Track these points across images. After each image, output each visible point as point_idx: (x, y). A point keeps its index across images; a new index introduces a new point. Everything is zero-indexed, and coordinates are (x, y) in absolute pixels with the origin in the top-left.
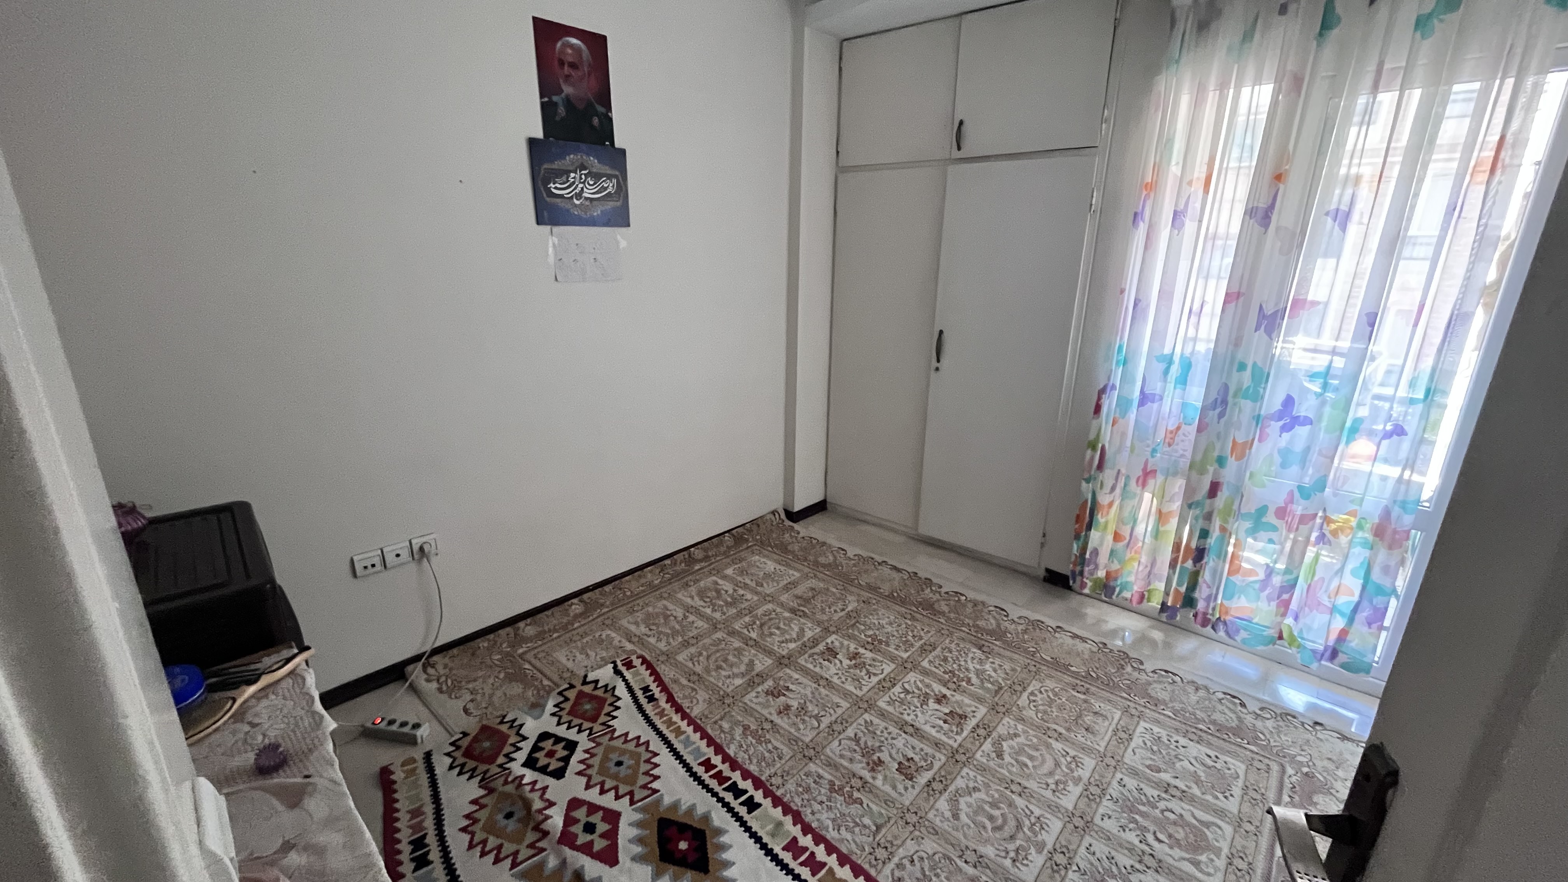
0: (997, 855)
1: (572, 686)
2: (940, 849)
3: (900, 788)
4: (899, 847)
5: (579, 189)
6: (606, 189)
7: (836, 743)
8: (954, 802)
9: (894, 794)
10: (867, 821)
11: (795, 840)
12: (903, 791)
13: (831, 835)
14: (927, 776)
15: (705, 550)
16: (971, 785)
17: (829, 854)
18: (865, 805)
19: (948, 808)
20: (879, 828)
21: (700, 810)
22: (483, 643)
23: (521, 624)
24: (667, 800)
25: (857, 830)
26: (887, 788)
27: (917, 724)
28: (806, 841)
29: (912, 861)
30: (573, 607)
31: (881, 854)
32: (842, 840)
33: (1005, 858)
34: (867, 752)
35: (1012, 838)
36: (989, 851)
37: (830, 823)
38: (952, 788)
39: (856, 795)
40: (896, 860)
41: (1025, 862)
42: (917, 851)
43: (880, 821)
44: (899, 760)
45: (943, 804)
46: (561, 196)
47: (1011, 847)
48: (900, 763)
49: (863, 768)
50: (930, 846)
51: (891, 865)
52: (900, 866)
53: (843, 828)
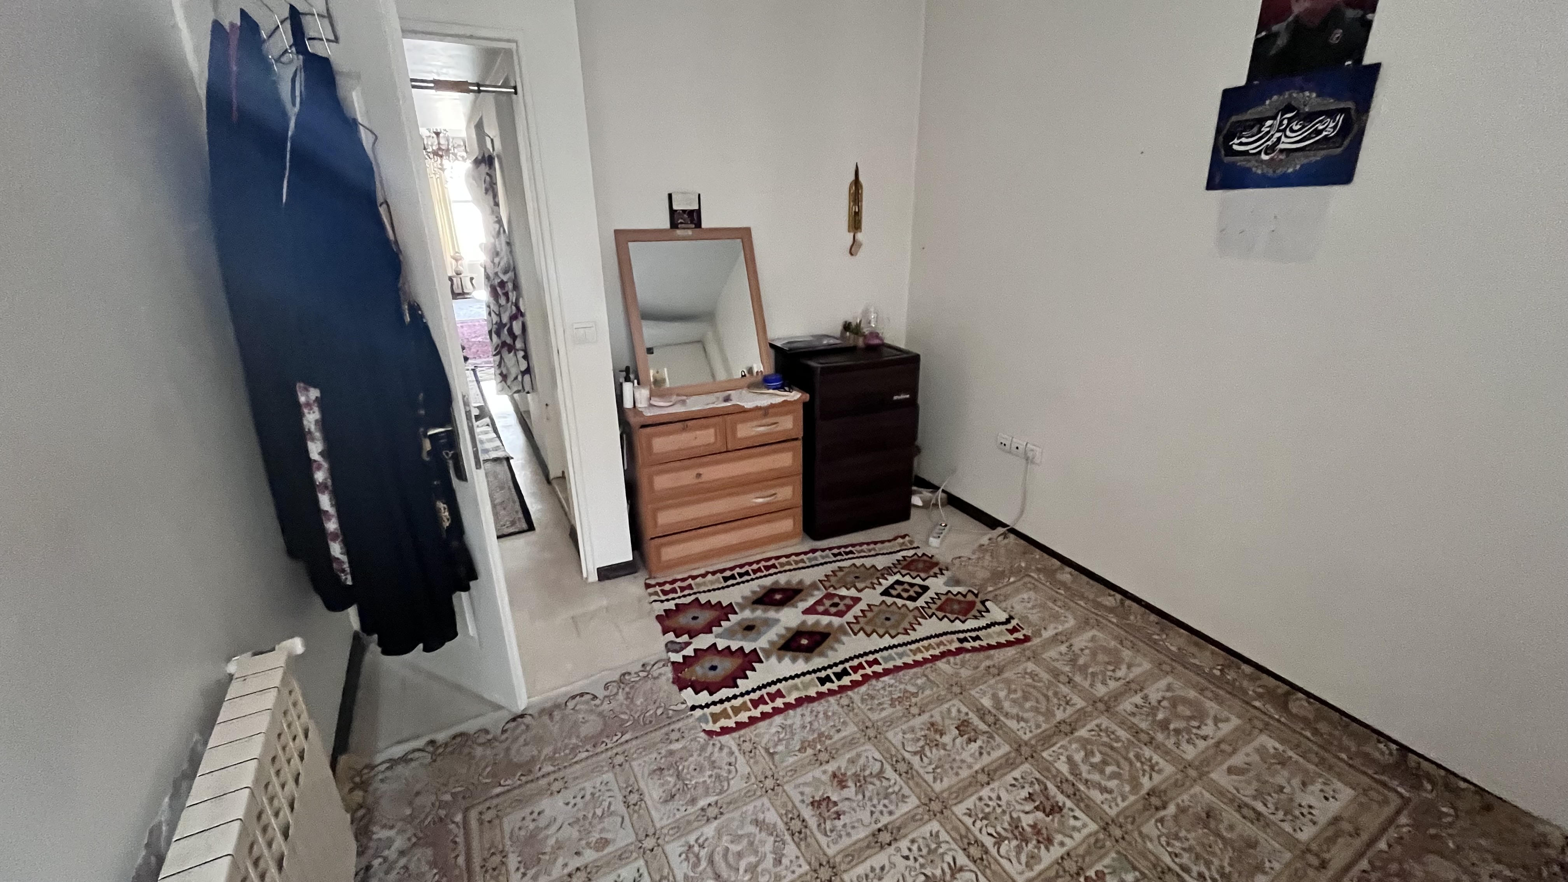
0: (702, 835)
1: (976, 595)
2: (729, 792)
3: (808, 790)
4: (748, 762)
5: (1274, 139)
6: (1321, 132)
7: (878, 756)
8: (770, 830)
9: (800, 780)
10: (780, 748)
11: (783, 696)
12: (801, 789)
13: (778, 719)
14: (812, 822)
15: (1319, 717)
16: (785, 861)
17: (762, 713)
18: (797, 753)
19: (767, 821)
20: (772, 755)
21: (830, 653)
22: (1038, 554)
23: (1068, 569)
24: (844, 639)
25: (776, 739)
26: (808, 778)
27: (891, 850)
28: (779, 703)
29: (730, 764)
30: (1110, 598)
31: (747, 746)
32: (770, 725)
33: (697, 841)
34: (861, 781)
35: (711, 861)
36: (709, 830)
37: (789, 722)
38: (787, 837)
39: (810, 751)
40: (737, 753)
41: (684, 856)
42: (736, 771)
43: (777, 757)
44: (840, 805)
45: (771, 817)
46: (1246, 153)
47: (703, 853)
48: (835, 804)
49: (839, 768)
50: (737, 785)
51: (735, 748)
52: (732, 753)
53: (780, 730)
